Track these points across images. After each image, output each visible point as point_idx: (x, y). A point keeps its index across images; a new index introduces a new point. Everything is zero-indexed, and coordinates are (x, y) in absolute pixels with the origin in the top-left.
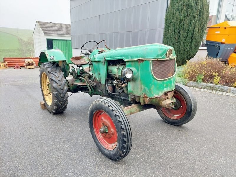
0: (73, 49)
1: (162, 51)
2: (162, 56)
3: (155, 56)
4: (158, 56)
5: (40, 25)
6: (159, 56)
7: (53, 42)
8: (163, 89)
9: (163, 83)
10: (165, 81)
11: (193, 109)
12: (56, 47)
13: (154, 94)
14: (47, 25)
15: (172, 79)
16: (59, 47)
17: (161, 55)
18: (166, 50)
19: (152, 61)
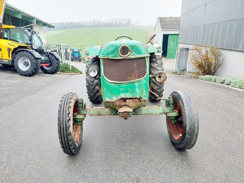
0: (179, 44)
1: (113, 48)
2: (114, 54)
3: (105, 54)
4: (108, 54)
5: (160, 21)
6: (110, 54)
7: (169, 37)
8: (120, 93)
9: (120, 87)
10: (123, 85)
11: (187, 132)
12: (171, 42)
13: (106, 98)
14: (167, 20)
15: (136, 84)
16: (174, 42)
17: (113, 52)
18: (117, 46)
19: (102, 59)
